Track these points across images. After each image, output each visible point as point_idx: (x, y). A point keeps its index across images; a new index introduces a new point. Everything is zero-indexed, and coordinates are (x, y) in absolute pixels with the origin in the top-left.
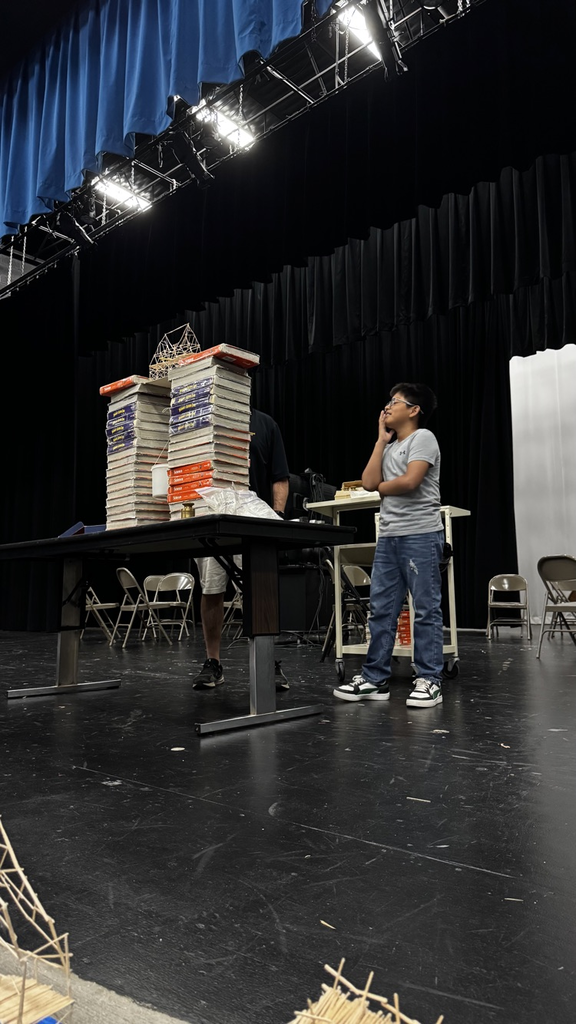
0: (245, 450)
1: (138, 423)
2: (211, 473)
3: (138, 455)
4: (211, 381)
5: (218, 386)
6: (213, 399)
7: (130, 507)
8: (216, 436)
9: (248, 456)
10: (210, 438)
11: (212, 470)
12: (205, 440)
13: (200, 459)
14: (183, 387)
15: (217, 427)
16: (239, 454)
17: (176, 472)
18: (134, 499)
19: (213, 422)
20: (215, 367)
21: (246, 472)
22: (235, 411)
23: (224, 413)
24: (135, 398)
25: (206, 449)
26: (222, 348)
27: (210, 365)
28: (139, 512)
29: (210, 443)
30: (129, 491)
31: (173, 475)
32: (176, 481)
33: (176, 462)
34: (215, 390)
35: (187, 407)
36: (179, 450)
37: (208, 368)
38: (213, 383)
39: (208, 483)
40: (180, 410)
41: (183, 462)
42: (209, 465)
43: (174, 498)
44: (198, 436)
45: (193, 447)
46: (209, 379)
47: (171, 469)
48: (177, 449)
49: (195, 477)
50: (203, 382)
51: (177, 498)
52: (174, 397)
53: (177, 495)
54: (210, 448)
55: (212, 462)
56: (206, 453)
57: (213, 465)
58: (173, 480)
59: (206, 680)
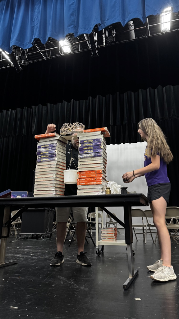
1: (57, 152)
2: (101, 175)
3: (57, 164)
6: (102, 147)
7: (52, 185)
8: (104, 161)
10: (101, 161)
11: (102, 174)
12: (98, 162)
13: (96, 169)
14: (85, 140)
15: (104, 157)
17: (81, 173)
18: (55, 182)
19: (102, 155)
20: (102, 135)
24: (56, 142)
25: (99, 165)
26: (106, 129)
27: (100, 134)
28: (56, 187)
29: (101, 163)
30: (52, 179)
31: (80, 174)
32: (82, 176)
33: (82, 169)
34: (103, 144)
35: (88, 148)
36: (84, 164)
37: (99, 135)
38: (102, 141)
39: (100, 179)
40: (84, 149)
41: (86, 170)
42: (100, 172)
43: (81, 183)
44: (94, 160)
45: (92, 164)
46: (100, 139)
47: (79, 172)
48: (83, 164)
49: (92, 176)
50: (97, 140)
51: (82, 183)
52: (80, 144)
53: (82, 182)
54: (101, 165)
55: (102, 171)
56: (99, 167)
57: (102, 172)
58: (80, 176)
59: (57, 262)
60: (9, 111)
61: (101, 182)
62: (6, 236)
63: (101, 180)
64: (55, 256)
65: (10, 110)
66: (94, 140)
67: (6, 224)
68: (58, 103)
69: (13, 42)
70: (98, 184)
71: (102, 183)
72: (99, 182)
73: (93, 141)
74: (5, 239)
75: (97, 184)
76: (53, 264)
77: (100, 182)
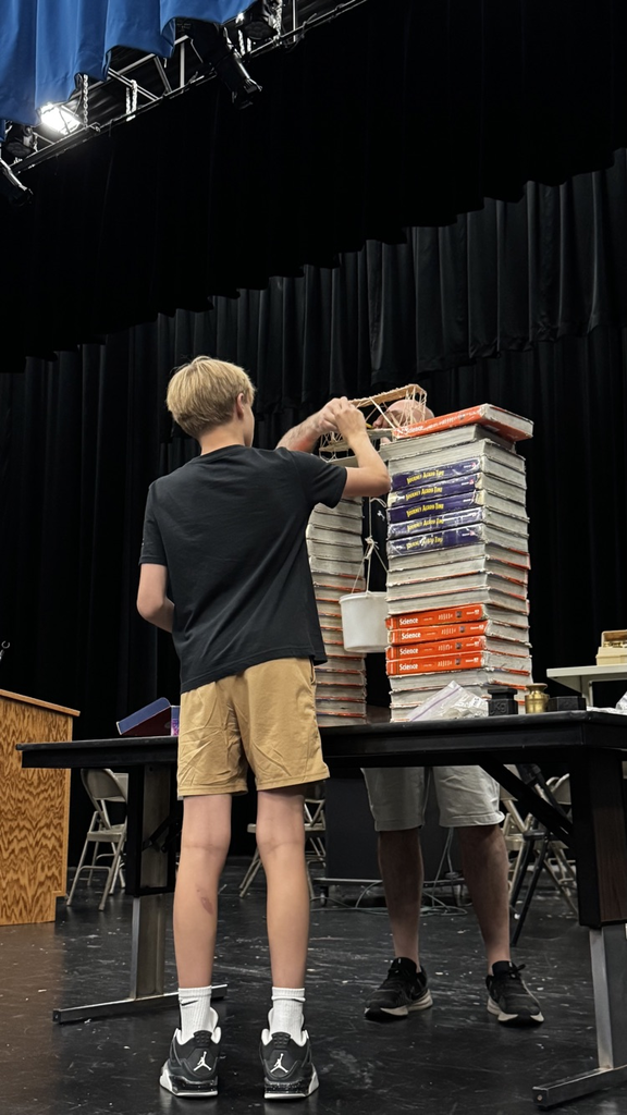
0: (521, 584)
1: (311, 532)
2: (481, 627)
4: (475, 467)
5: (489, 475)
6: (481, 498)
8: (489, 562)
9: (525, 594)
10: (481, 565)
11: (483, 621)
12: (467, 568)
13: (460, 601)
14: (412, 474)
15: (491, 546)
16: (515, 591)
17: (402, 622)
19: (483, 537)
20: (483, 442)
21: (524, 622)
22: (510, 517)
23: (498, 521)
25: (472, 583)
26: (484, 410)
27: (471, 437)
28: (321, 688)
29: (479, 573)
31: (398, 626)
32: (406, 637)
33: (404, 604)
34: (485, 482)
35: (425, 509)
36: (411, 584)
37: (468, 443)
38: (479, 471)
39: (476, 643)
40: (409, 513)
41: (420, 606)
42: (477, 612)
43: (402, 668)
44: (451, 560)
45: (441, 580)
46: (470, 463)
47: (393, 616)
48: (407, 581)
49: (446, 632)
50: (459, 467)
51: (407, 667)
52: (394, 491)
53: (408, 663)
54: (480, 583)
55: (483, 607)
56: (471, 591)
57: (485, 613)
58: (399, 635)
59: (389, 1001)
60: (238, 295)
61: (480, 656)
62: (161, 886)
63: (481, 647)
64: (385, 977)
65: (242, 292)
66: (447, 469)
67: (154, 838)
68: (460, 217)
69: (169, 5)
70: (469, 669)
71: (483, 662)
72: (472, 657)
73: (442, 472)
74: (158, 899)
75: (463, 670)
76: (375, 1010)
77: (476, 660)
